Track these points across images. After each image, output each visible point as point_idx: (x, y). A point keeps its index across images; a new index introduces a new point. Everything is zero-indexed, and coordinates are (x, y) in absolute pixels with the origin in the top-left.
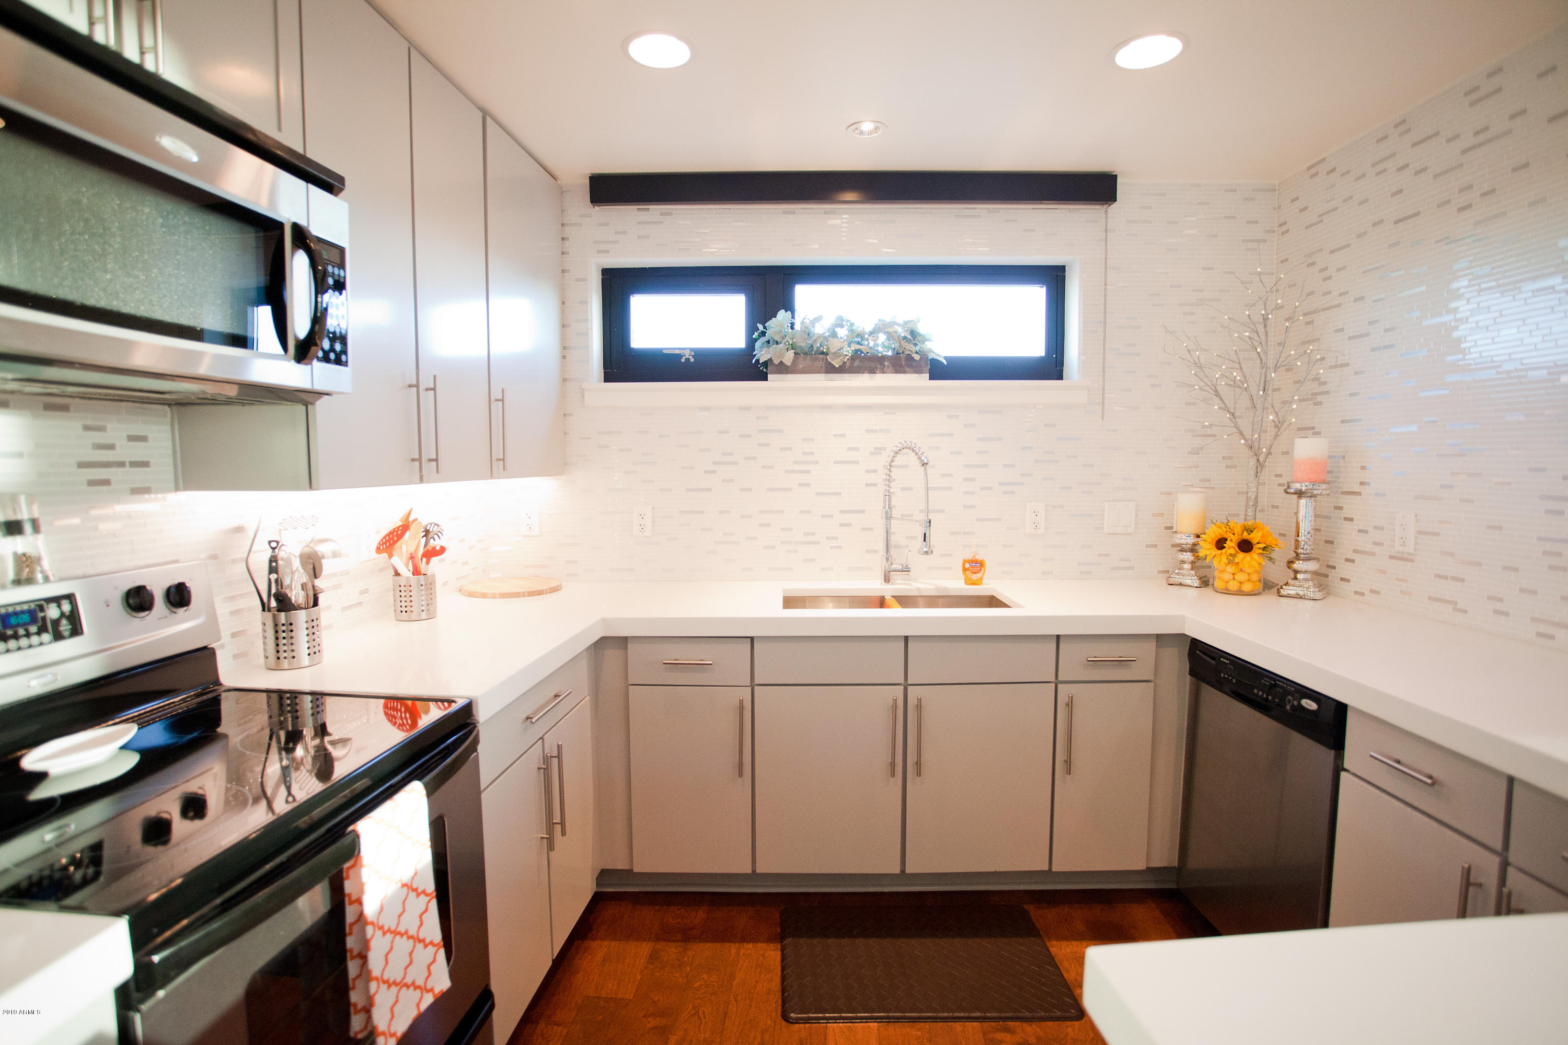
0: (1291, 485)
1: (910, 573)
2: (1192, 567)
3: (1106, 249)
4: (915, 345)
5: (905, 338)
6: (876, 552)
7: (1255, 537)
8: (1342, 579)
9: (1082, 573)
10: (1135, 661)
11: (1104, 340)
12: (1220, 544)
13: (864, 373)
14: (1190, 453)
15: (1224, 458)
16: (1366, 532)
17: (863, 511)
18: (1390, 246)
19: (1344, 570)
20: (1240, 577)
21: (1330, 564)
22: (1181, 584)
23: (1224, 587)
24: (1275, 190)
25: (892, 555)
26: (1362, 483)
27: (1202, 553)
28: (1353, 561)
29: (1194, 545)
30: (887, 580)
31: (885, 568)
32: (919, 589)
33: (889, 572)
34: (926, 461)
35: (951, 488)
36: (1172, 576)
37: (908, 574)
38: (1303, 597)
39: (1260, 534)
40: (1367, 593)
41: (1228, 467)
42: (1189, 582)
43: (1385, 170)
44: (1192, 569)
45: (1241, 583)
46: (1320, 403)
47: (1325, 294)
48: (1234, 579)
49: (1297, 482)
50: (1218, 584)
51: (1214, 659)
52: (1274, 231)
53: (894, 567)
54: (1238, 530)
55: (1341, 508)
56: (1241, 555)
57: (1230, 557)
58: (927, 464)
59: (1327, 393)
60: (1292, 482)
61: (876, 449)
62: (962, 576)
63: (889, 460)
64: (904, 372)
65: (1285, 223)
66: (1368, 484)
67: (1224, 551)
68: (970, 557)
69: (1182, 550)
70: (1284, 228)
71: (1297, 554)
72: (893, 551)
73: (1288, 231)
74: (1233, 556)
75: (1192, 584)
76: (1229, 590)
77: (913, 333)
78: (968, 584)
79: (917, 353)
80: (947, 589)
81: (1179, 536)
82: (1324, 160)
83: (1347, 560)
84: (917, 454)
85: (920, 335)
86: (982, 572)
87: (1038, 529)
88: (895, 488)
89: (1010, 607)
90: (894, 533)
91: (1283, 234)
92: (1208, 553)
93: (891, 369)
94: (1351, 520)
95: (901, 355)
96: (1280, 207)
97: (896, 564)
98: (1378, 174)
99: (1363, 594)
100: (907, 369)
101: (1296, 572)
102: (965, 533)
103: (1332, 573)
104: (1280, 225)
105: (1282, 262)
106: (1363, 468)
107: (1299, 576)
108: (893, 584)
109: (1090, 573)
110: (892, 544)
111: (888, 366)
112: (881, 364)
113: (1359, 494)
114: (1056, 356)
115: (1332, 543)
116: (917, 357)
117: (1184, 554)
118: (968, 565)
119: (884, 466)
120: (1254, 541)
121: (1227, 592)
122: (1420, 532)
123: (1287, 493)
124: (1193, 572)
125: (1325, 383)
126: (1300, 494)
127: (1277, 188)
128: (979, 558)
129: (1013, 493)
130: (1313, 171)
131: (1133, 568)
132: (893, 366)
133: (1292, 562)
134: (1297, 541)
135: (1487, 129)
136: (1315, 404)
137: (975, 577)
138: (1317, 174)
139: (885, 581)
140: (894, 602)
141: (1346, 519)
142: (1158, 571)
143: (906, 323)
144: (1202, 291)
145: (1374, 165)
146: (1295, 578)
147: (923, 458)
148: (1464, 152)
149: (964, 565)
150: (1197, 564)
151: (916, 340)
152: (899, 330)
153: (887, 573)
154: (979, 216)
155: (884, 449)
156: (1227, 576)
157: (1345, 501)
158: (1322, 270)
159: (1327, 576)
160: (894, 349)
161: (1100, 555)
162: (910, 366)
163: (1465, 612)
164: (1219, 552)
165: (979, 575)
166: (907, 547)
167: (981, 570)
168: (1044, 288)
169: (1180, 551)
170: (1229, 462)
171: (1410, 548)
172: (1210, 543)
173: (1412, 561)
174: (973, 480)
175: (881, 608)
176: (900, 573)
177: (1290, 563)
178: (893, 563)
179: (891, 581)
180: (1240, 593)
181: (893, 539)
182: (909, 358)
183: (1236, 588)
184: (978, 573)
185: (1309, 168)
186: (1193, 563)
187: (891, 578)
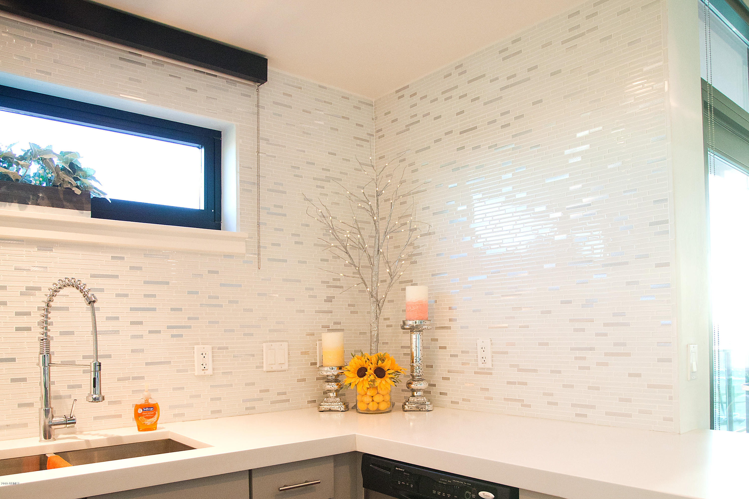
0: (406, 322)
1: (76, 425)
2: (337, 395)
3: (258, 122)
4: (76, 179)
5: (64, 169)
6: (30, 405)
7: (386, 365)
8: (441, 393)
9: (247, 409)
10: (319, 483)
11: (258, 200)
12: (362, 372)
13: (12, 202)
14: (325, 301)
15: (349, 305)
16: (456, 356)
17: (13, 360)
18: (458, 149)
19: (442, 386)
20: (377, 398)
21: (431, 383)
22: (330, 410)
23: (365, 409)
24: (373, 106)
25: (52, 406)
26: (450, 320)
27: (347, 381)
28: (448, 379)
29: (338, 375)
30: (47, 435)
31: (45, 423)
32: (87, 442)
33: (50, 426)
34: (93, 299)
35: (117, 332)
36: (322, 404)
37: (72, 427)
38: (421, 410)
39: (390, 362)
40: (460, 401)
41: (352, 312)
42: (336, 407)
43: (451, 97)
44: (337, 396)
45: (378, 403)
46: (415, 262)
47: (413, 182)
48: (373, 401)
49: (410, 320)
50: (361, 406)
51: (389, 470)
52: (373, 135)
53: (55, 420)
54: (374, 360)
55: (436, 340)
56: (378, 380)
57: (370, 383)
58: (94, 302)
59: (420, 254)
60: (407, 320)
61: (28, 288)
62: (135, 423)
63: (46, 299)
64: (63, 207)
65: (381, 130)
66: (455, 320)
67: (365, 378)
68: (142, 402)
69: (328, 381)
70: (380, 134)
71: (413, 377)
72: (53, 403)
73: (383, 136)
74: (373, 381)
75: (339, 409)
76: (369, 410)
77: (72, 165)
78: (142, 431)
79: (77, 187)
80: (120, 438)
81: (326, 369)
82: (408, 87)
83: (444, 378)
84: (81, 291)
85: (80, 169)
86: (156, 416)
87: (207, 370)
88: (53, 332)
89: (193, 449)
90: (54, 383)
91: (379, 138)
92: (352, 381)
93: (46, 201)
94: (445, 348)
95: (59, 188)
96: (376, 118)
97: (58, 417)
98: (446, 99)
99: (457, 403)
100: (65, 203)
101: (413, 390)
102: (134, 378)
103: (433, 390)
104: (378, 131)
105: (380, 158)
106: (450, 308)
107: (415, 394)
108: (55, 440)
109: (254, 408)
110: (52, 395)
111: (43, 198)
112: (33, 195)
113: (449, 328)
114: (214, 211)
115: (432, 367)
116: (78, 192)
117: (330, 384)
118: (142, 410)
119: (39, 308)
120: (386, 369)
121: (368, 412)
122: (494, 352)
123: (404, 329)
124: (338, 399)
125: (419, 247)
126: (412, 329)
127: (374, 104)
128: (151, 402)
129: (181, 336)
130: (400, 94)
131: (288, 400)
132: (49, 198)
133: (411, 383)
134: (412, 366)
135: (514, 76)
136: (412, 263)
137: (148, 422)
138: (403, 96)
139: (45, 438)
140: (59, 459)
141: (441, 348)
142: (308, 401)
143: (63, 154)
144: (329, 170)
145: (443, 93)
146: (413, 396)
147: (89, 296)
148: (502, 89)
149: (136, 411)
150: (340, 392)
151: (76, 174)
152: (56, 161)
153: (47, 428)
154: (144, 65)
155: (39, 289)
156: (367, 399)
157: (439, 334)
158: (410, 165)
159: (430, 392)
160: (50, 180)
161: (261, 391)
162: (70, 201)
163: (529, 406)
164: (362, 379)
165: (154, 419)
166: (70, 397)
167: (155, 414)
168: (203, 150)
169: (326, 382)
170: (352, 309)
171: (489, 365)
172: (352, 372)
173: (491, 374)
174: (141, 323)
175: (41, 469)
176: (64, 426)
177: (409, 384)
178: (54, 415)
179: (52, 436)
180: (378, 412)
181: (53, 389)
182: (69, 191)
183: (375, 408)
184: (152, 417)
185: (397, 92)
186: (337, 391)
187: (52, 433)
